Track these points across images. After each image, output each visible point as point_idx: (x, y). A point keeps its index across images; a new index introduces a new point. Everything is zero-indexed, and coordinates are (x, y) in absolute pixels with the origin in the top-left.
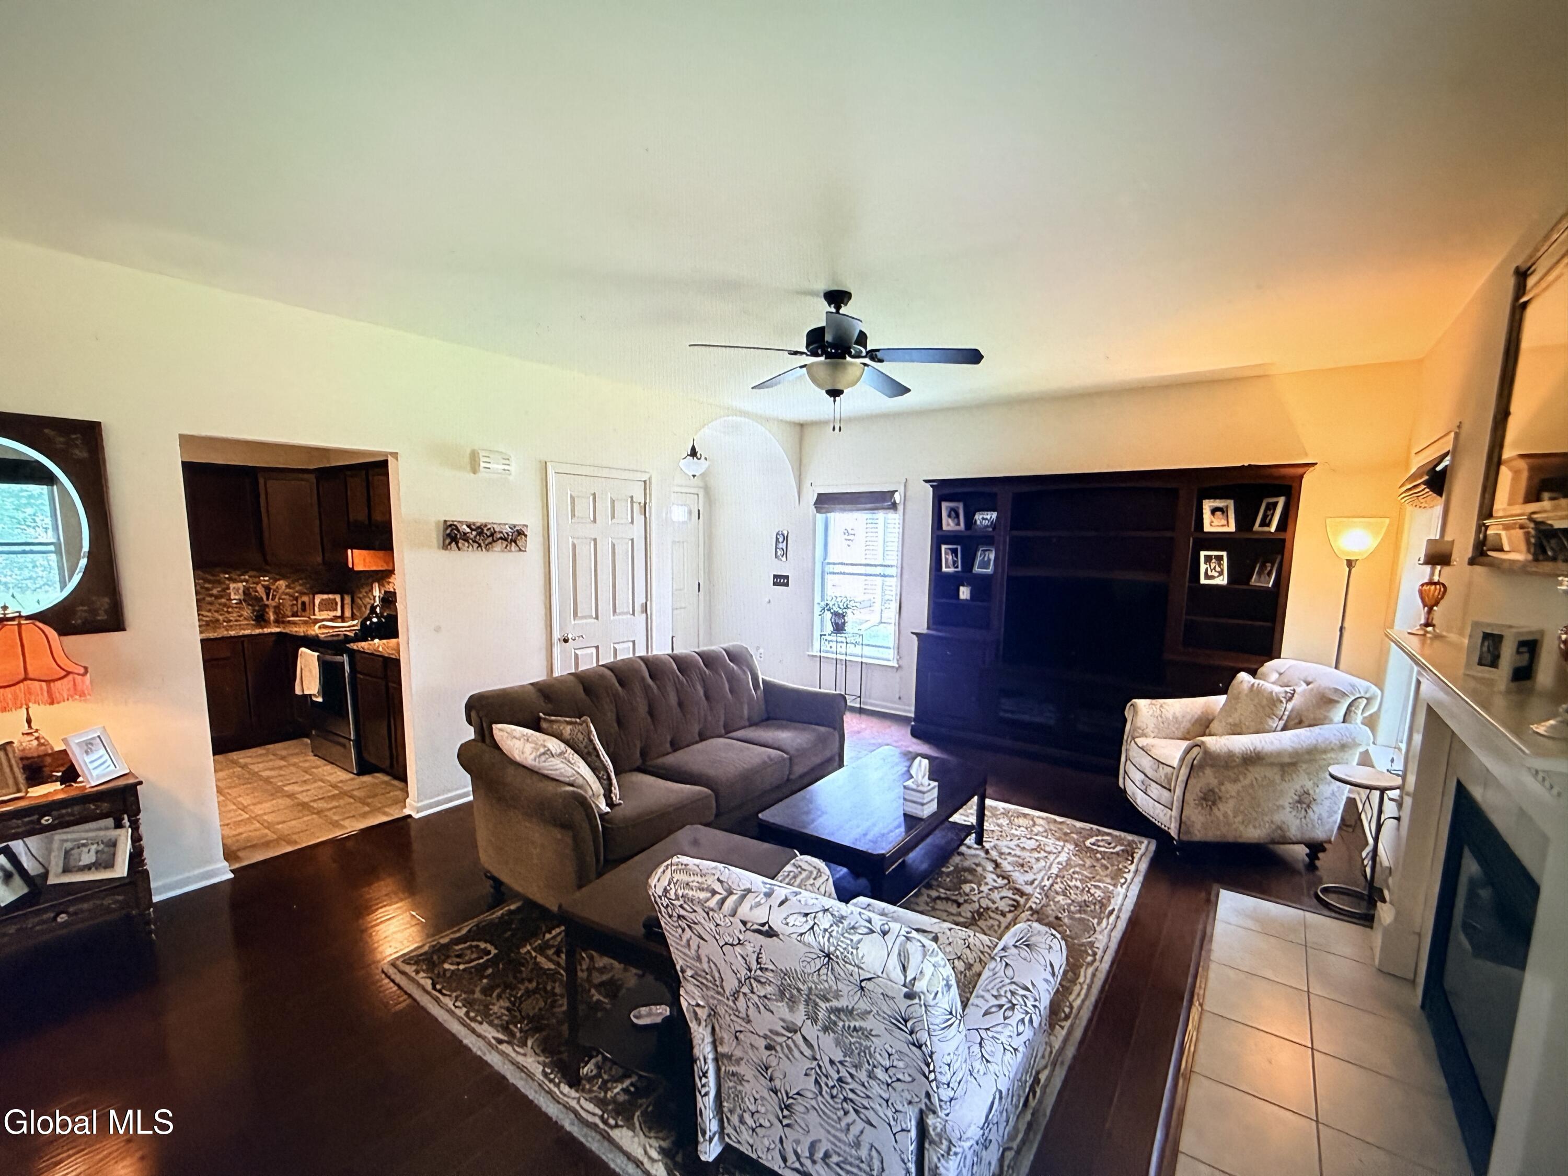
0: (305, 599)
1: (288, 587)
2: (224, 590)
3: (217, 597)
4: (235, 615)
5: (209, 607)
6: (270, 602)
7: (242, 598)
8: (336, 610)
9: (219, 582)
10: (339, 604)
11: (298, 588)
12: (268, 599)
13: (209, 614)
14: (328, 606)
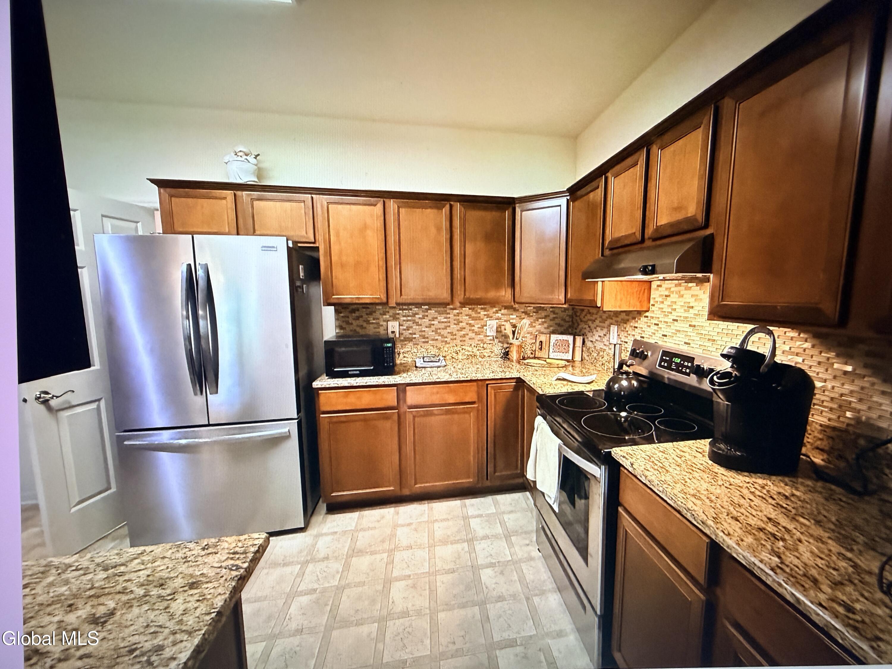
0: (543, 338)
1: (531, 325)
2: (482, 327)
3: (477, 334)
4: (488, 351)
5: (470, 342)
6: (515, 342)
7: (495, 334)
8: (567, 352)
9: (480, 319)
10: (571, 346)
11: (538, 327)
12: (513, 338)
13: (470, 349)
14: (562, 347)
